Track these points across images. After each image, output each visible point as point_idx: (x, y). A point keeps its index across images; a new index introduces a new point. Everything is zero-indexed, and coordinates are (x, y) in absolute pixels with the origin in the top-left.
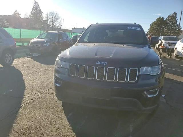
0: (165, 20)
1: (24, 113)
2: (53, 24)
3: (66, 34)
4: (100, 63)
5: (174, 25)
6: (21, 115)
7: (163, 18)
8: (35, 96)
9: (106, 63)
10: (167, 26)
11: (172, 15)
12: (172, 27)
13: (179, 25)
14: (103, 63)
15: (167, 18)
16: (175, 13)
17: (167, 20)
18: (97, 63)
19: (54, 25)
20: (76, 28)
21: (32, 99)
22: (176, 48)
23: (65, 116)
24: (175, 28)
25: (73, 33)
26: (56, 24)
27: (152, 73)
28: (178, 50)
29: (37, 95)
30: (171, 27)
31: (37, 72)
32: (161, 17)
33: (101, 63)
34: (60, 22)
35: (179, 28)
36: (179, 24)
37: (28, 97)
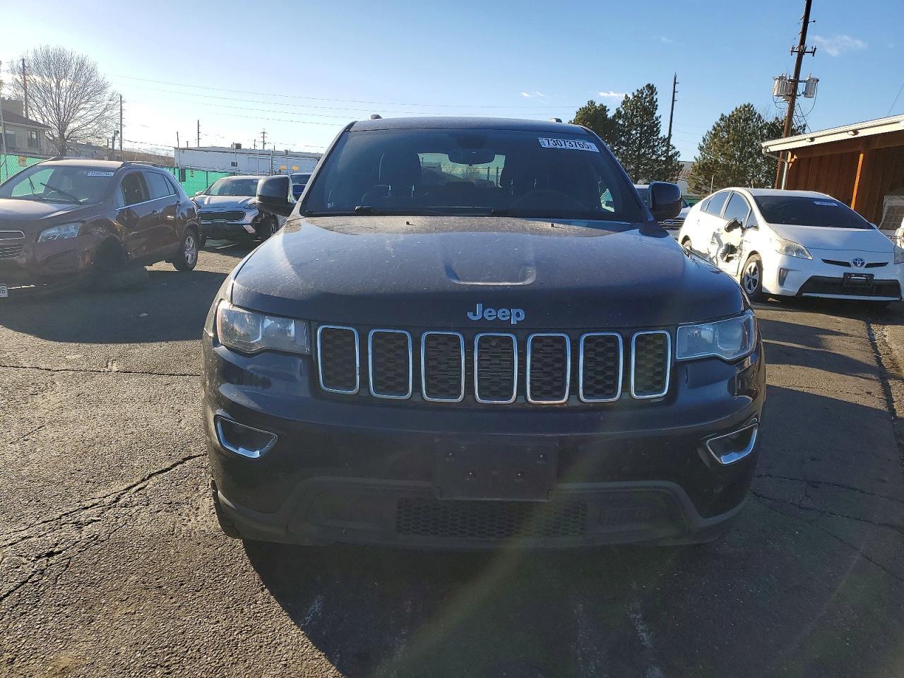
0: (610, 114)
1: (26, 645)
2: (62, 126)
3: (164, 176)
4: (490, 314)
5: (648, 142)
6: (11, 662)
7: (603, 109)
8: (70, 531)
9: (518, 315)
10: (623, 143)
11: (638, 98)
12: (640, 147)
13: (667, 141)
14: (502, 314)
15: (618, 112)
16: (651, 88)
17: (620, 118)
18: (475, 315)
19: (71, 126)
20: (193, 145)
21: (51, 554)
22: (686, 239)
23: (290, 622)
24: (654, 153)
25: (188, 173)
26: (82, 124)
27: (721, 351)
28: (693, 247)
29: (79, 525)
30: (639, 150)
31: (31, 390)
32: (597, 104)
33: (494, 312)
34: (107, 114)
35: (667, 151)
36: (667, 136)
37: (21, 544)
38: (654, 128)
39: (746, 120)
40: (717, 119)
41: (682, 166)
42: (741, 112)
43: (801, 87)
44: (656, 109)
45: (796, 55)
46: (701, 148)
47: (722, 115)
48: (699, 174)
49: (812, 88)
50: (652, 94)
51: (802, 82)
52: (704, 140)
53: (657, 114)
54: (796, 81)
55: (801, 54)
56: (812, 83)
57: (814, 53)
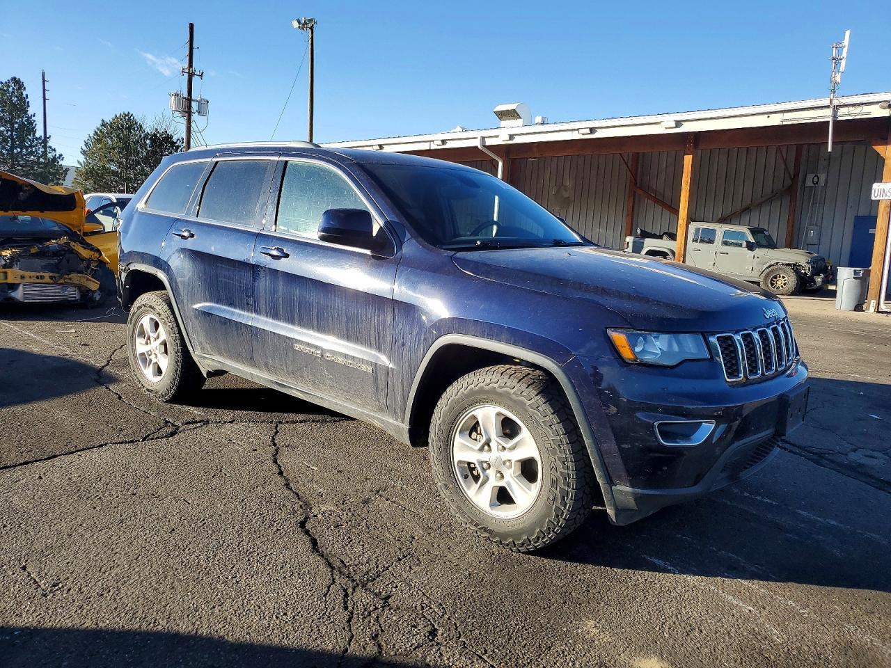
16: (17, 82)
35: (47, 153)
36: (43, 137)
38: (29, 127)
39: (129, 128)
40: (99, 124)
41: (67, 170)
42: (121, 120)
43: (194, 106)
44: (28, 106)
45: (186, 75)
46: (84, 153)
47: (103, 121)
48: (87, 179)
49: (204, 108)
50: (20, 88)
51: (194, 100)
52: (86, 144)
53: (30, 112)
54: (189, 100)
55: (191, 76)
56: (203, 104)
57: (201, 76)
